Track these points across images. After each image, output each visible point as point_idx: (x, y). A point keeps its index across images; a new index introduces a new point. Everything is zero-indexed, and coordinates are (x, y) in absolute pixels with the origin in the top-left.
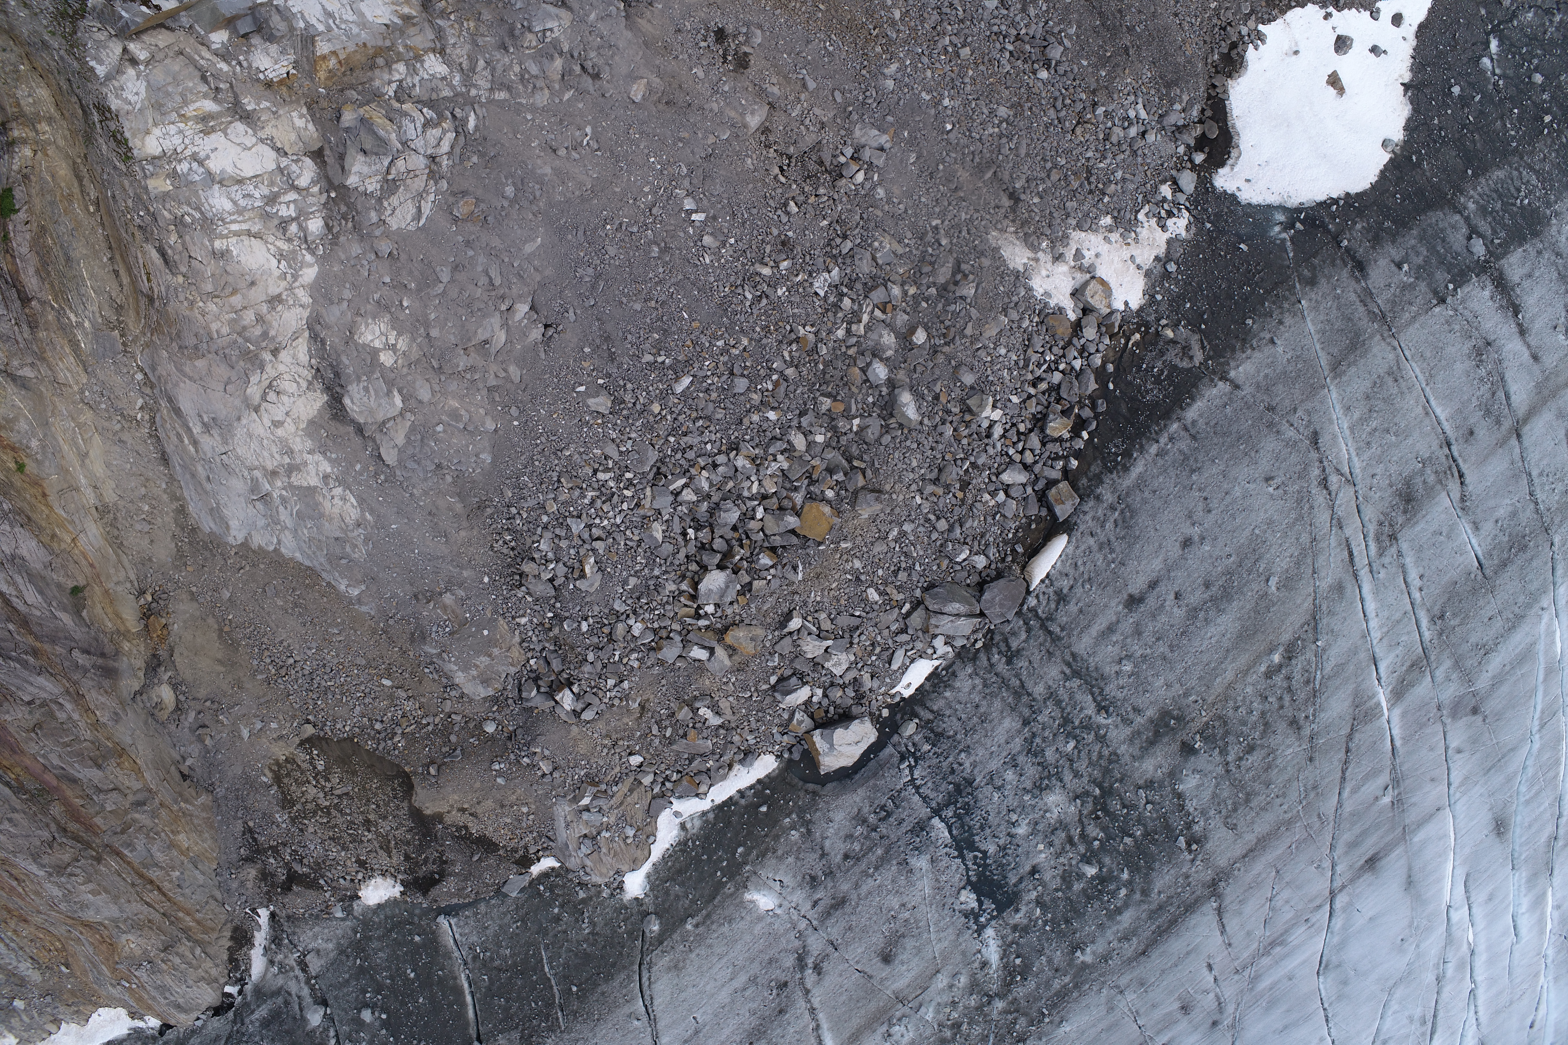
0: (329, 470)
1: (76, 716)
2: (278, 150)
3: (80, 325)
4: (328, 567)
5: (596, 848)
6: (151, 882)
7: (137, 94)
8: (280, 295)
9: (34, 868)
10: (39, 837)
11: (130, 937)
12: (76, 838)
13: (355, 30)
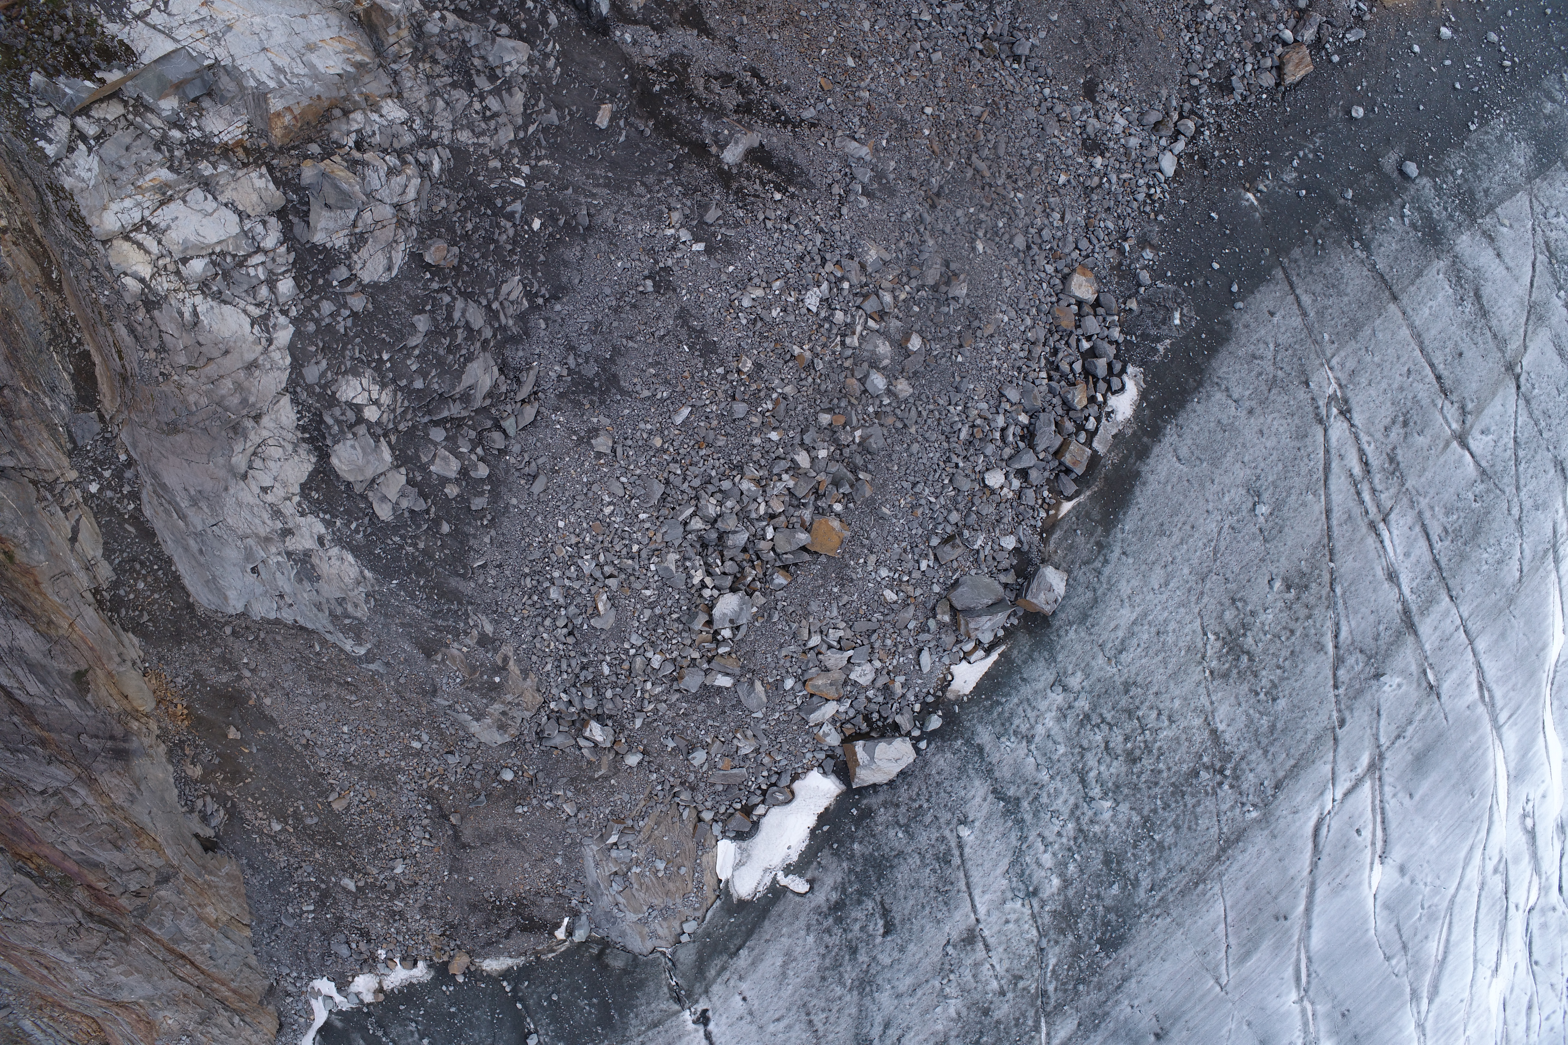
0: (323, 530)
1: (91, 801)
2: (240, 214)
3: (55, 409)
4: (331, 628)
5: (627, 885)
6: (183, 957)
7: (90, 170)
8: (256, 360)
9: (64, 957)
10: (66, 924)
11: (166, 1013)
12: (102, 921)
13: (308, 83)
